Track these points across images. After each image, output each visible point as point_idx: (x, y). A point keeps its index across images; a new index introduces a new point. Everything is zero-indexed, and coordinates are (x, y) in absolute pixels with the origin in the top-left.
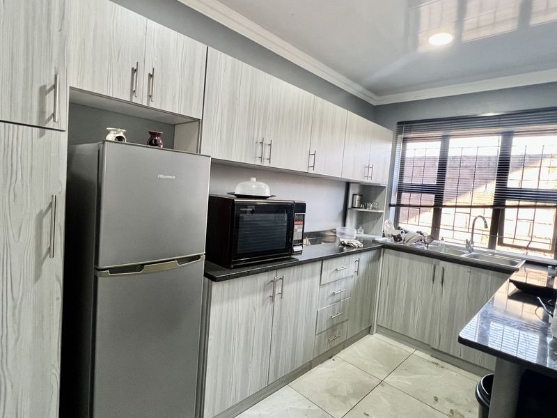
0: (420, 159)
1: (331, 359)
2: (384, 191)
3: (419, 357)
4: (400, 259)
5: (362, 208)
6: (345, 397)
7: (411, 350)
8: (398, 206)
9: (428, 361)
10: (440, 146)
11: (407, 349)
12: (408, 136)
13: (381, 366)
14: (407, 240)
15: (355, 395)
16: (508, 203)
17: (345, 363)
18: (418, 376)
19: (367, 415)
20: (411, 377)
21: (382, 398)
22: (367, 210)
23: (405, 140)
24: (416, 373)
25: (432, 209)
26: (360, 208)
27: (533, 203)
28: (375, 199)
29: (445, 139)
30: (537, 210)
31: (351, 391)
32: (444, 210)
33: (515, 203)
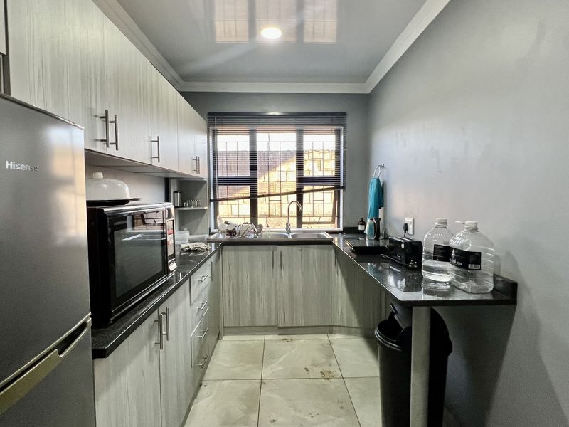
0: (233, 152)
1: (202, 386)
2: (205, 186)
3: (271, 341)
4: (240, 253)
5: (186, 207)
6: (244, 417)
7: (261, 338)
8: (216, 201)
9: (279, 341)
10: (248, 140)
11: (258, 338)
12: (216, 128)
13: (250, 366)
14: (241, 233)
15: (250, 410)
16: (305, 188)
17: (218, 383)
18: (283, 358)
19: (274, 421)
20: (279, 361)
21: (274, 396)
22: (192, 208)
23: (215, 133)
24: (280, 357)
25: (249, 200)
26: (183, 207)
27: (321, 187)
28: (196, 195)
29: (252, 133)
30: (315, 193)
31: (245, 408)
32: (260, 200)
33: (310, 188)
